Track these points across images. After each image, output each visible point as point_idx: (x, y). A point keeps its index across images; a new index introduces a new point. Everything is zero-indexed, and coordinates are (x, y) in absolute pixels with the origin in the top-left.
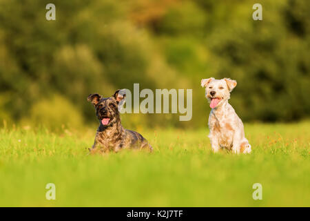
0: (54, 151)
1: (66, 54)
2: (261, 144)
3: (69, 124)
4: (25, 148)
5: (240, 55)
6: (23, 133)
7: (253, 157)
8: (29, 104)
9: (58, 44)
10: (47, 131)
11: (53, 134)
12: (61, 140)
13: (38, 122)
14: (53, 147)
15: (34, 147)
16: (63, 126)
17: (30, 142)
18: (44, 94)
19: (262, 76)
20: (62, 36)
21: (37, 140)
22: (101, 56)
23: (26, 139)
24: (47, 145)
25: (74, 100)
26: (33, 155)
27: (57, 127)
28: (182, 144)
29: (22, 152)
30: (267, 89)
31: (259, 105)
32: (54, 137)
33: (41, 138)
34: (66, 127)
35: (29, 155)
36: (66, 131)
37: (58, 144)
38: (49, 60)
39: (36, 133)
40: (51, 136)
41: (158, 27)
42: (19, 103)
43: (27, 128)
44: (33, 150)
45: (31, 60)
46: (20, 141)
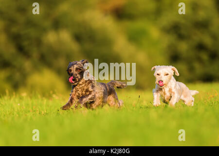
0: (45, 112)
1: (51, 38)
2: (202, 99)
3: (56, 91)
4: (23, 109)
5: (183, 32)
6: (21, 98)
7: (197, 109)
8: (25, 76)
9: (44, 30)
10: (39, 96)
11: (44, 98)
12: (51, 103)
13: (32, 90)
14: (45, 108)
15: (30, 109)
16: (51, 92)
17: (27, 105)
18: (36, 68)
19: (201, 47)
20: (47, 24)
21: (32, 104)
22: (78, 38)
23: (23, 103)
24: (39, 107)
25: (59, 72)
26: (29, 115)
27: (47, 93)
28: (142, 101)
29: (21, 113)
30: (205, 56)
31: (199, 69)
32: (45, 101)
33: (35, 101)
34: (54, 93)
35: (26, 115)
36: (54, 96)
37: (48, 106)
38: (39, 42)
39: (31, 98)
40: (42, 100)
41: (120, 14)
42: (17, 76)
43: (24, 94)
44: (29, 112)
45: (25, 43)
46: (19, 104)
